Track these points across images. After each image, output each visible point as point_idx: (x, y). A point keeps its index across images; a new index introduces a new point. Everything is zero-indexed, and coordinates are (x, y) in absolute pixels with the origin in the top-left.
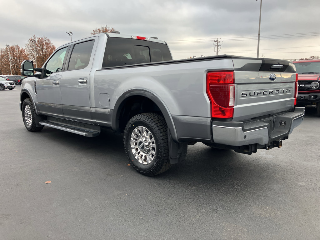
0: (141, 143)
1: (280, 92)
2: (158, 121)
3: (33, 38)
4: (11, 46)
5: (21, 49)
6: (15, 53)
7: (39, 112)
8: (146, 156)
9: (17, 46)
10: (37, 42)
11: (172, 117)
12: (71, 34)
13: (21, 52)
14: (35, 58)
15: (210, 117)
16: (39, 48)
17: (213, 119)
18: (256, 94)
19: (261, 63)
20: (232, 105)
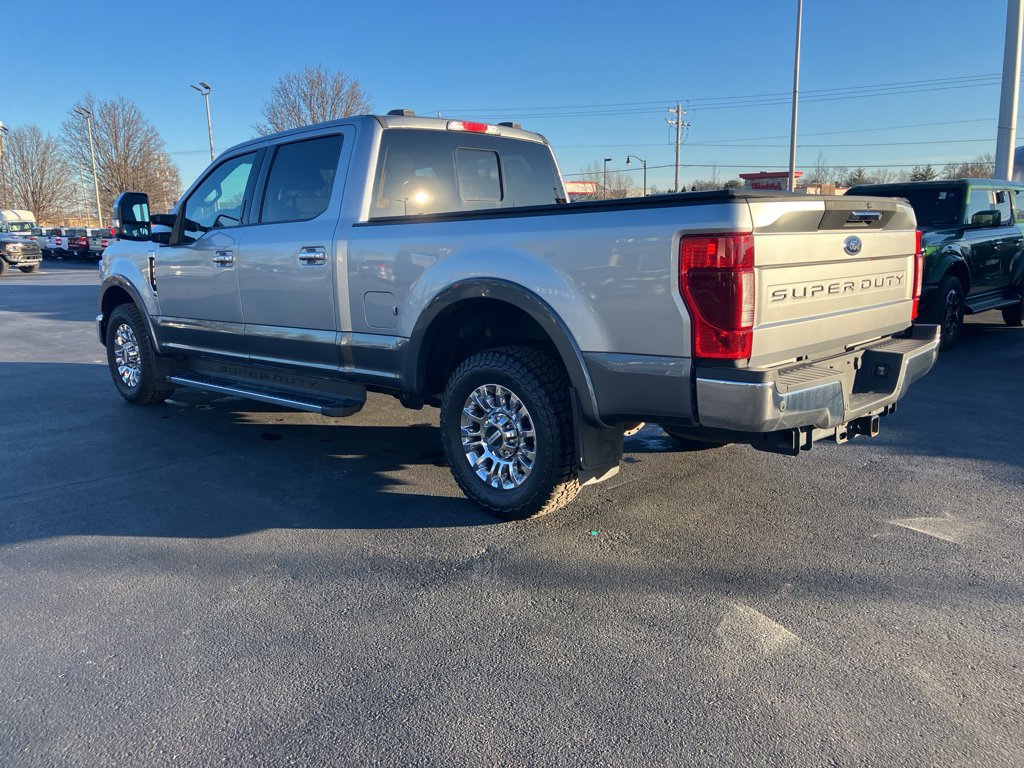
0: (492, 429)
1: (873, 283)
2: (540, 368)
3: (84, 104)
4: (13, 128)
5: (44, 138)
6: (28, 153)
7: (164, 344)
8: (508, 466)
9: (34, 130)
10: (97, 114)
11: (584, 358)
12: (205, 91)
13: (48, 148)
14: (91, 168)
15: (690, 355)
16: (104, 135)
17: (697, 361)
18: (809, 293)
19: (823, 209)
20: (749, 324)
